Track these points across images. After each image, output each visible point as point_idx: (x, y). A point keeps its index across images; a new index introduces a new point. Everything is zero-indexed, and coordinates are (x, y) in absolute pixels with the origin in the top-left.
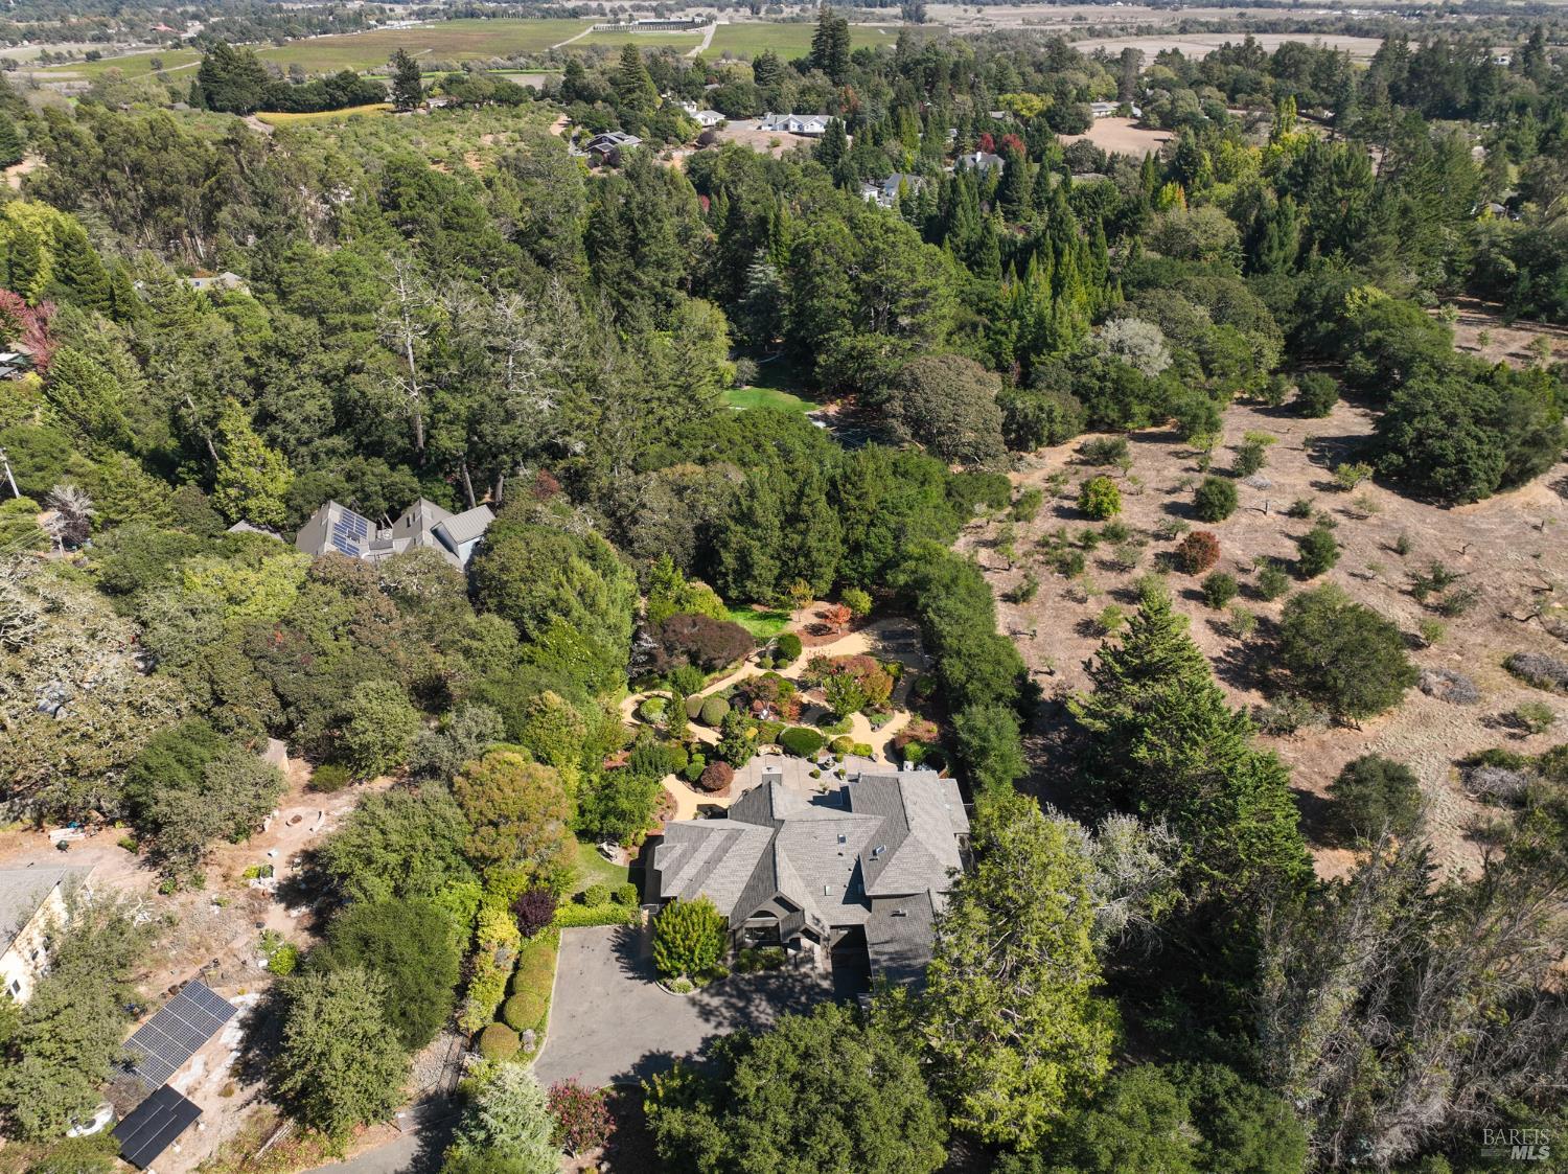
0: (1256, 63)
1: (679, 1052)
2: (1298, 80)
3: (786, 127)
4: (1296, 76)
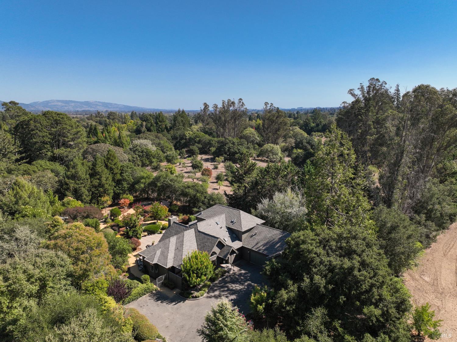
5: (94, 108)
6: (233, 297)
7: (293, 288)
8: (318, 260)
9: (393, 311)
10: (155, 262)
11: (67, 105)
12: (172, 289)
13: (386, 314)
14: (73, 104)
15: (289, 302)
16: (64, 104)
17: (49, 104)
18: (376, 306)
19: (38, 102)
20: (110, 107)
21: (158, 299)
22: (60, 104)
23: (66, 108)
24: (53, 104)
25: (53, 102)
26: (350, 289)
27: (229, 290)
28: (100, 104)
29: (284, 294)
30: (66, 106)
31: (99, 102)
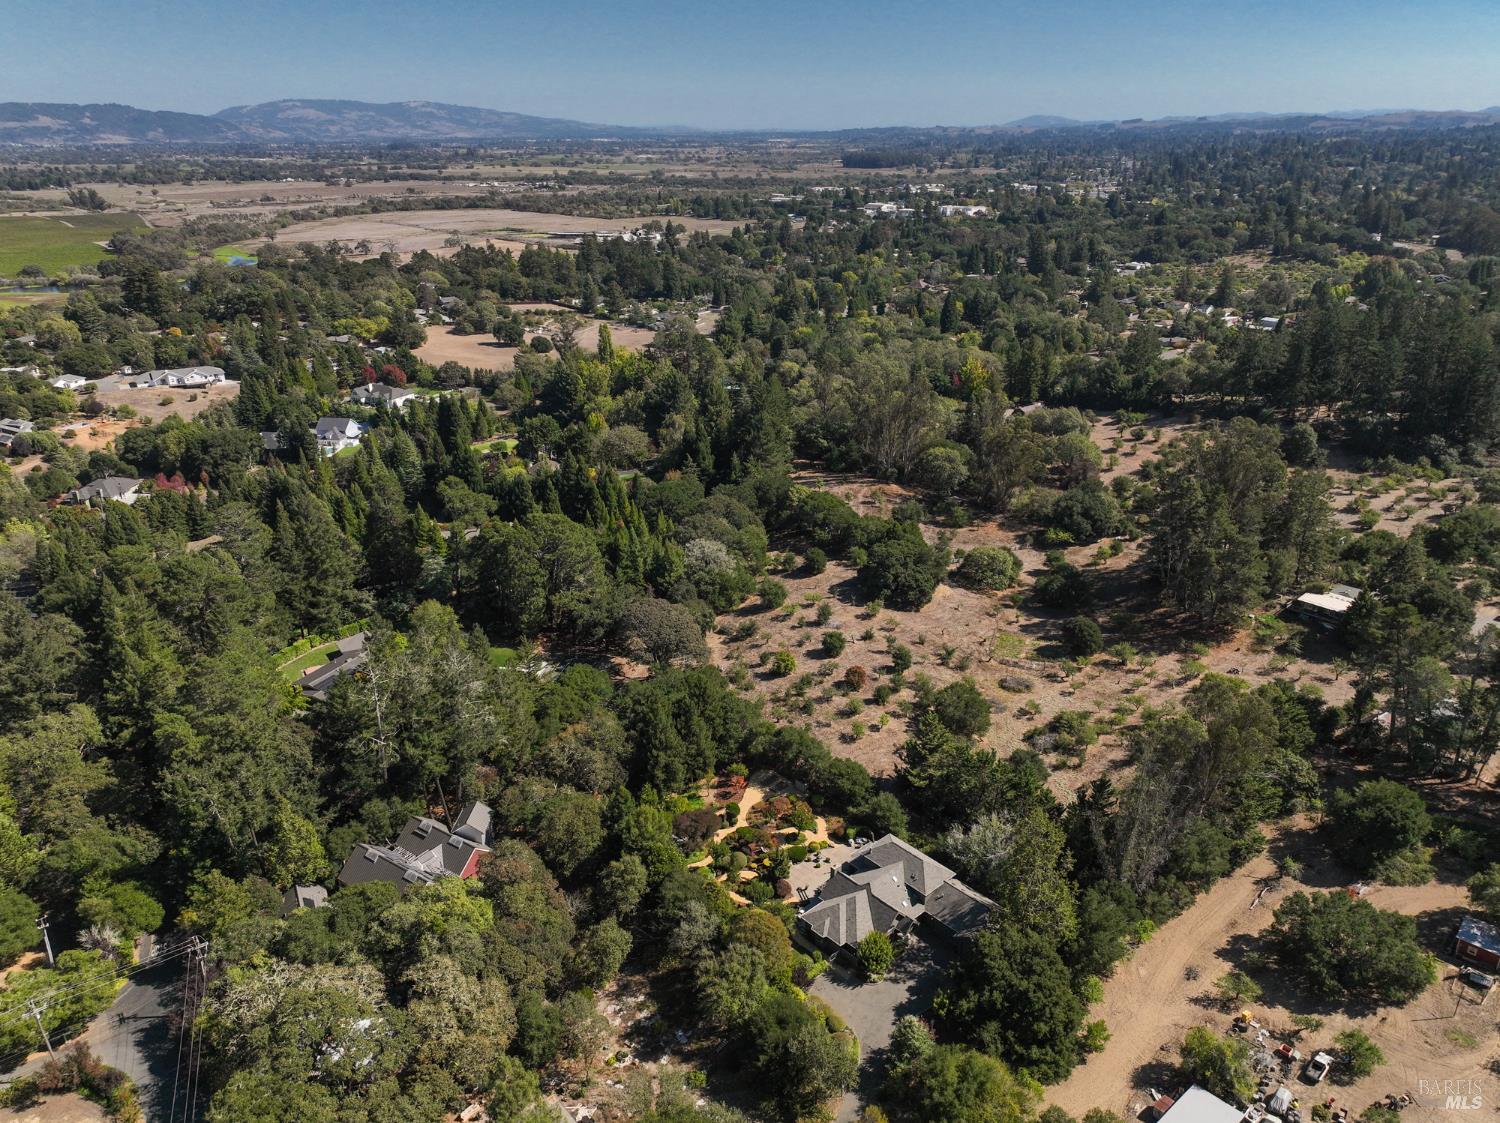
0: (501, 263)
1: (905, 1001)
2: (544, 278)
3: (164, 382)
4: (541, 274)
5: (422, 127)
6: (911, 983)
7: (974, 997)
8: (999, 974)
9: (1060, 1028)
10: (825, 935)
11: (335, 117)
12: (846, 969)
13: (1053, 1032)
14: (354, 115)
15: (969, 1012)
16: (324, 116)
17: (280, 116)
18: (1046, 1023)
19: (241, 108)
20: (474, 121)
21: (833, 980)
22: (312, 113)
23: (334, 129)
24: (291, 114)
25: (290, 108)
26: (1024, 1008)
27: (906, 971)
28: (443, 113)
29: (964, 1005)
30: (332, 122)
31: (440, 106)
